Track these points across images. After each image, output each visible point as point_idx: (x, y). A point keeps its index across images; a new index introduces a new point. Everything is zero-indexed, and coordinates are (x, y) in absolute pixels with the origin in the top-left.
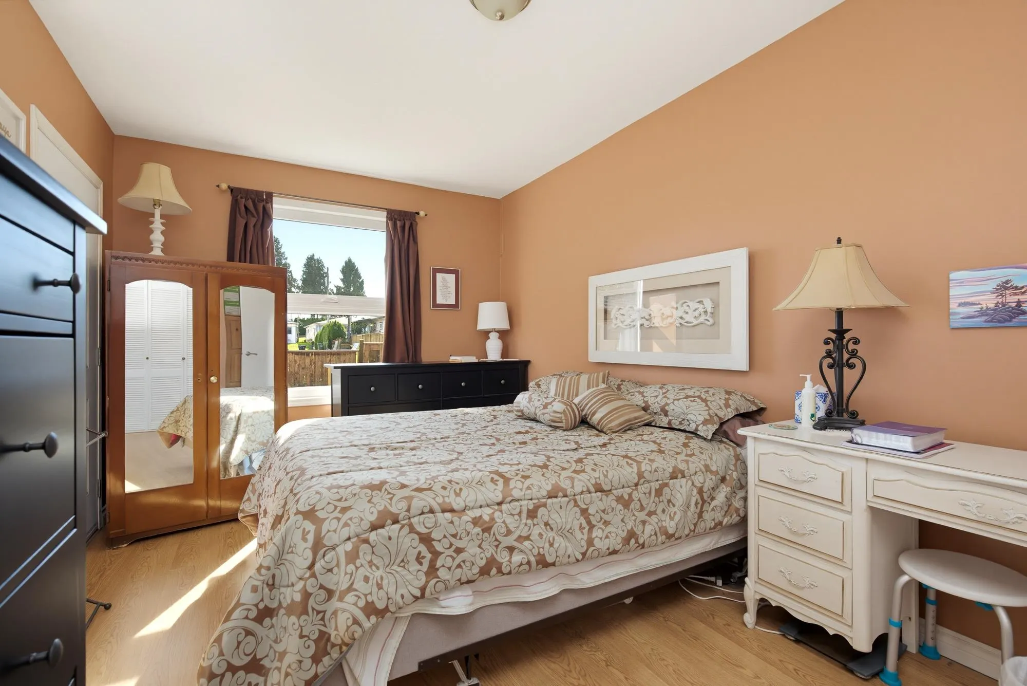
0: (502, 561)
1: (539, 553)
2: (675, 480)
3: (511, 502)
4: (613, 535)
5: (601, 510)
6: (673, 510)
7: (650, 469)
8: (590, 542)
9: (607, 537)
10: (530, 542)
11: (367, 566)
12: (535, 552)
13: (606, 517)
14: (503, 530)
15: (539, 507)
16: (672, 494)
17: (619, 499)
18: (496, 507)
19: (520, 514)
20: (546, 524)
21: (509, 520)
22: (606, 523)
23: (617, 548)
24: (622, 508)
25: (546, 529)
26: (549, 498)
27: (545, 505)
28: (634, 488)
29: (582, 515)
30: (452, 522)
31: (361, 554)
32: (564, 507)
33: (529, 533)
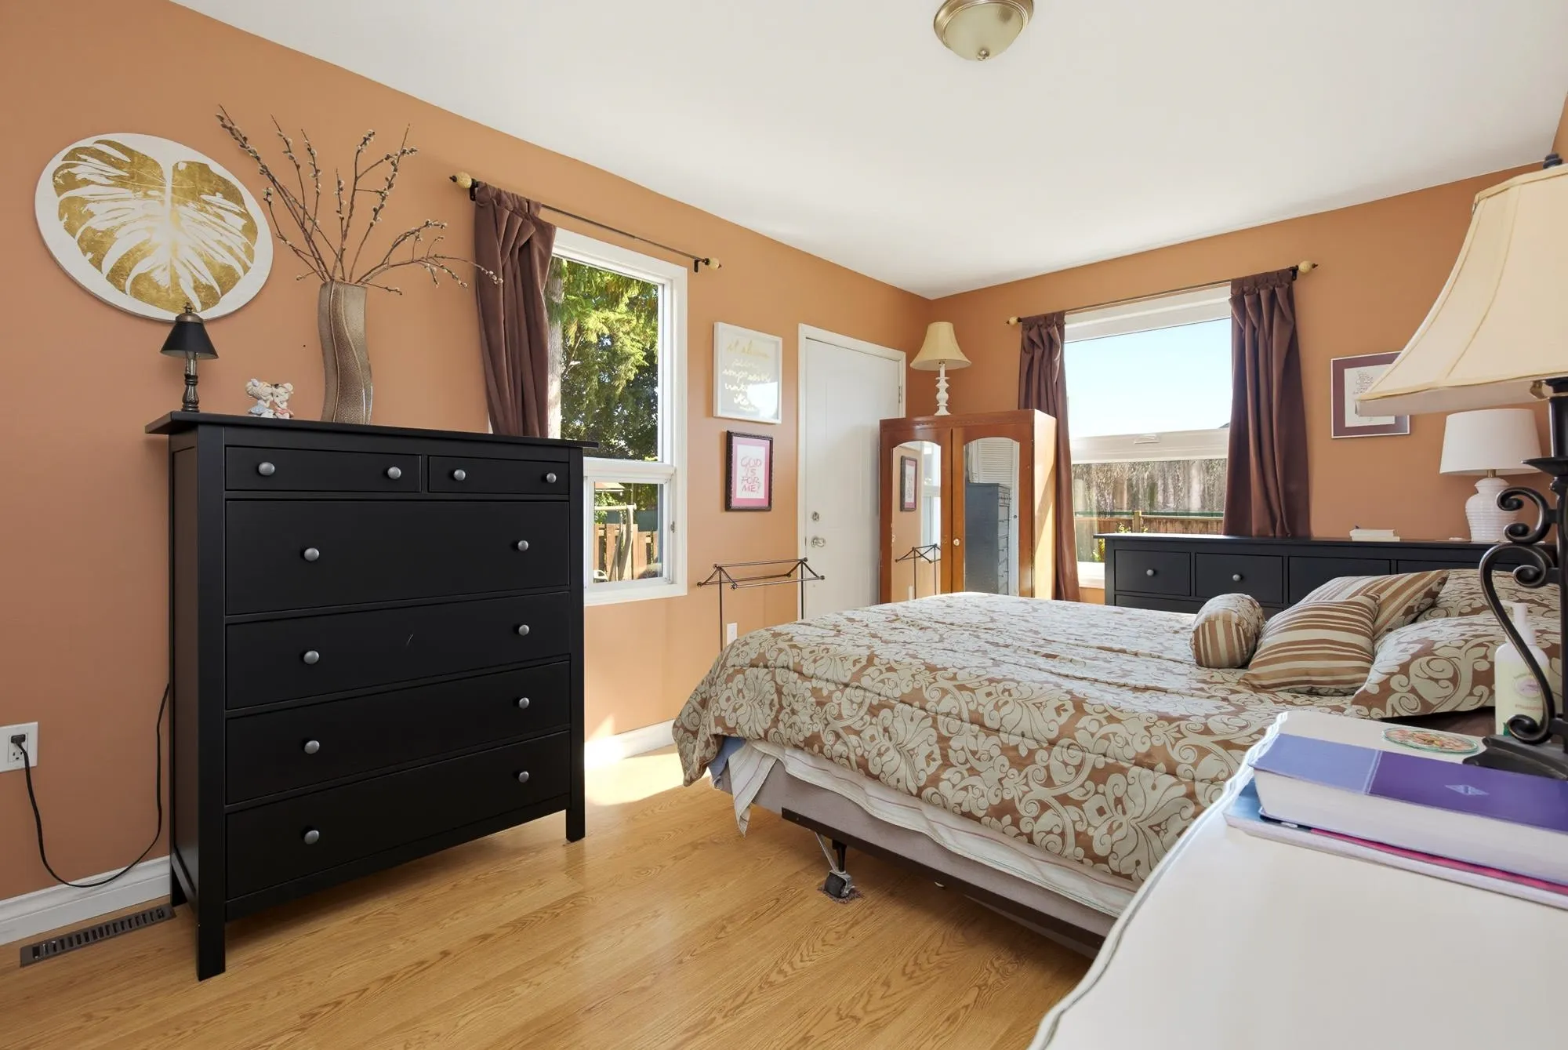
0: (826, 743)
1: (863, 756)
2: (1146, 771)
3: (857, 688)
4: (977, 792)
5: (971, 751)
6: (1119, 817)
7: (1093, 730)
8: (934, 780)
9: (965, 789)
10: (858, 738)
11: (735, 692)
12: (859, 752)
13: (973, 762)
14: (835, 712)
15: (885, 707)
16: (1126, 791)
17: (1008, 750)
18: (841, 687)
19: (861, 704)
20: (886, 730)
21: (846, 705)
22: (973, 771)
23: (980, 814)
24: (1007, 763)
25: (884, 735)
26: (902, 702)
27: (892, 708)
28: (1045, 745)
29: (938, 742)
30: (795, 683)
31: (735, 680)
32: (916, 721)
33: (861, 729)
